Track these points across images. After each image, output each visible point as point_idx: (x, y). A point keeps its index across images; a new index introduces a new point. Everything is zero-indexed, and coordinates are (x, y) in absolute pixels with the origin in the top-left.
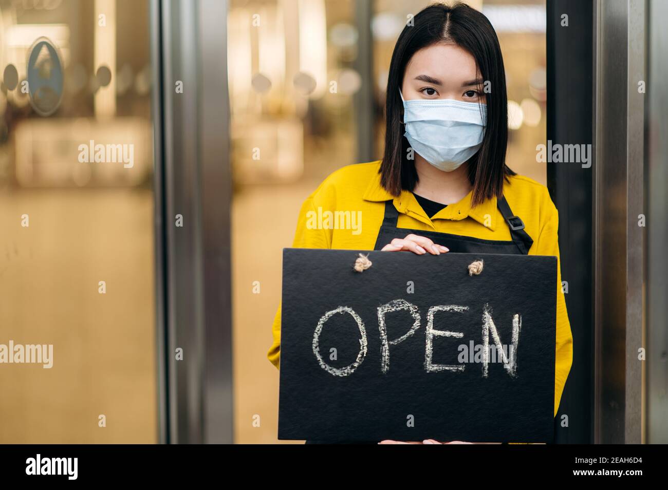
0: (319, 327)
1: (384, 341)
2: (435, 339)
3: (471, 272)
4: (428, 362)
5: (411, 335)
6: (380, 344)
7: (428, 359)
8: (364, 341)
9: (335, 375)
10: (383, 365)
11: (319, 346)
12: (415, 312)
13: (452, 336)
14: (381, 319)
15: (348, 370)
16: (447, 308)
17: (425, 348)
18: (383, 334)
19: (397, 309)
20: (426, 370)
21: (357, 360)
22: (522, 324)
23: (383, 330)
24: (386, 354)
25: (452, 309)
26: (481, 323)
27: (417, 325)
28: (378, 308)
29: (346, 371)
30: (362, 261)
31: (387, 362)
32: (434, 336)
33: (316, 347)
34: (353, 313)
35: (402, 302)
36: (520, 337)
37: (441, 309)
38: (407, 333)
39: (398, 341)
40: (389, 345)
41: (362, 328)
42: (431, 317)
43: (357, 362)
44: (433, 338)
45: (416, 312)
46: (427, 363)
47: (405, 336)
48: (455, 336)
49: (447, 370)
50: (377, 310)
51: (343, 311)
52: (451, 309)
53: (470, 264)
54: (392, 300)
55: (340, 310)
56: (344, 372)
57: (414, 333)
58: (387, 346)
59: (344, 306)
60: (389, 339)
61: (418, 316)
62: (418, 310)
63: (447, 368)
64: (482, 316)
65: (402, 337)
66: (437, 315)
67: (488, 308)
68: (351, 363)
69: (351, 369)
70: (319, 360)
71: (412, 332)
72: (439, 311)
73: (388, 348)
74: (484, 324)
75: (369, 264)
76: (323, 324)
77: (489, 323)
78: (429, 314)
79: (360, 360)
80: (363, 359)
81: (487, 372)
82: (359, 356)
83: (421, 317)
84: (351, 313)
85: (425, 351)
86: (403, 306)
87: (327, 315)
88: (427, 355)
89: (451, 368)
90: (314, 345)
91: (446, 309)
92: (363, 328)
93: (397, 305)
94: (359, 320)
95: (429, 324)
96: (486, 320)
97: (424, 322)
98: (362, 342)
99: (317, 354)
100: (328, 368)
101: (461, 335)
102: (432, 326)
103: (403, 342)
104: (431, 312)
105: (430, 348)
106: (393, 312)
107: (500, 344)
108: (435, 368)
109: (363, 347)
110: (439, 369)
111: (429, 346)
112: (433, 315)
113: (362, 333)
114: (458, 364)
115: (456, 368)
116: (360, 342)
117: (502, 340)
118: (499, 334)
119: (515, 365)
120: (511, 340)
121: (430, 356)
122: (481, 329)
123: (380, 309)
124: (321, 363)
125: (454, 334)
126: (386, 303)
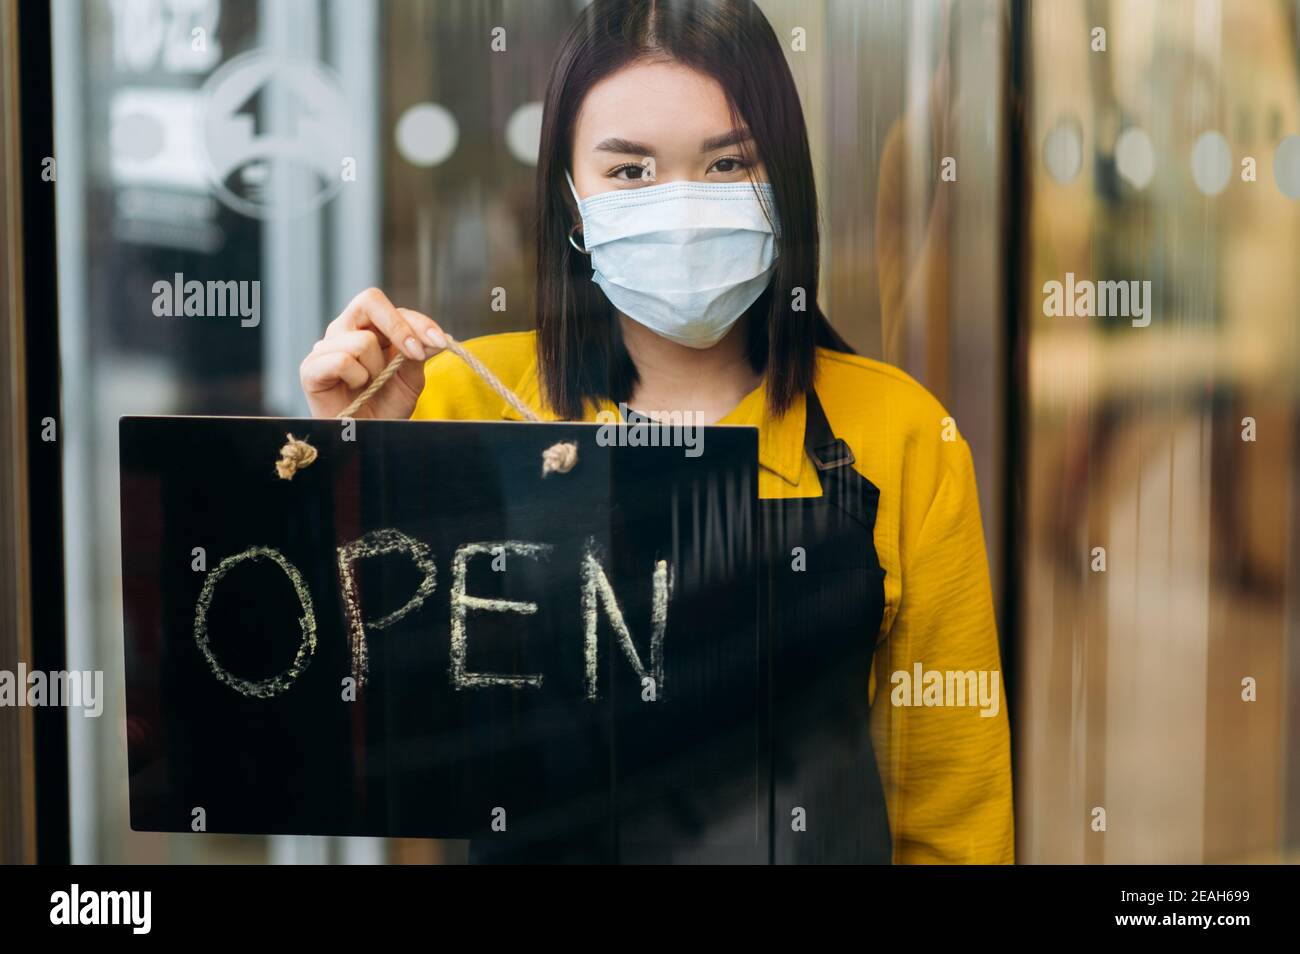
0: (206, 591)
1: (355, 621)
2: (473, 617)
3: (546, 469)
4: (457, 668)
5: (416, 608)
6: (346, 629)
7: (458, 662)
8: (309, 621)
9: (249, 694)
10: (354, 673)
11: (209, 632)
12: (424, 556)
13: (510, 611)
14: (346, 573)
15: (276, 685)
16: (499, 548)
17: (450, 637)
18: (351, 607)
19: (383, 550)
21: (296, 663)
22: (675, 582)
23: (351, 597)
24: (360, 650)
25: (511, 551)
26: (579, 581)
27: (428, 584)
28: (339, 549)
29: (272, 686)
30: (291, 453)
31: (364, 666)
32: (469, 609)
33: (202, 636)
34: (281, 561)
35: (393, 535)
36: (670, 611)
37: (483, 549)
38: (405, 604)
39: (387, 622)
40: (366, 629)
41: (302, 592)
42: (460, 568)
43: (296, 668)
44: (467, 614)
45: (427, 558)
46: (454, 670)
47: (402, 611)
48: (517, 609)
49: (501, 685)
50: (338, 554)
51: (259, 556)
52: (506, 551)
53: (547, 447)
54: (370, 530)
55: (251, 553)
56: (268, 690)
57: (421, 603)
58: (361, 633)
59: (260, 545)
60: (365, 618)
61: (430, 566)
62: (431, 553)
63: (501, 681)
64: (581, 566)
65: (395, 614)
66: (475, 563)
67: (593, 548)
68: (283, 669)
70: (211, 663)
71: (418, 600)
72: (479, 554)
73: (363, 637)
74: (586, 582)
75: (311, 453)
76: (214, 585)
78: (456, 562)
79: (302, 664)
80: (307, 661)
81: (595, 689)
82: (300, 654)
83: (438, 568)
84: (278, 561)
85: (449, 643)
86: (397, 544)
87: (222, 565)
88: (454, 653)
89: (512, 681)
90: (199, 631)
91: (495, 549)
92: (307, 593)
93: (382, 543)
94: (296, 577)
95: (457, 583)
96: (590, 573)
97: (445, 579)
98: (306, 623)
99: (205, 648)
100: (230, 680)
101: (533, 608)
102: (464, 589)
103: (399, 624)
104: (459, 557)
105: (460, 637)
106: (373, 557)
107: (625, 628)
108: (474, 679)
109: (309, 634)
110: (484, 683)
111: (458, 632)
112: (466, 563)
113: (303, 605)
114: (524, 672)
115: (523, 681)
116: (302, 624)
117: (627, 619)
118: (621, 606)
119: (660, 674)
120: (650, 619)
121: (462, 654)
122: (580, 594)
123: (342, 552)
124: (217, 669)
125: (516, 606)
126: (358, 537)
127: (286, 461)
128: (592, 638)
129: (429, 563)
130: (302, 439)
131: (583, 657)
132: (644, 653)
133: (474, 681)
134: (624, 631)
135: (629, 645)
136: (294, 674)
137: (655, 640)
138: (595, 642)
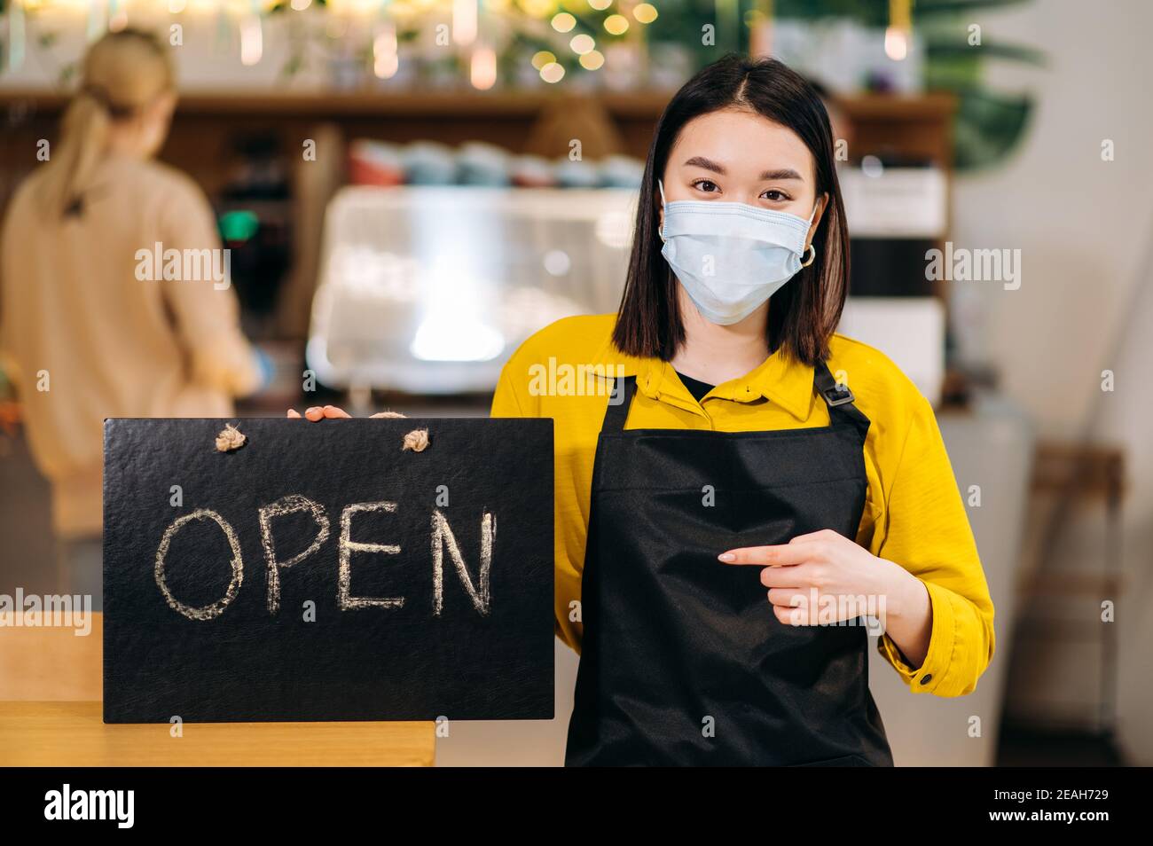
0: (164, 542)
1: (271, 562)
2: (355, 558)
3: (407, 448)
4: (343, 594)
5: (314, 551)
6: (264, 567)
7: (344, 590)
8: (238, 563)
9: (193, 618)
10: (270, 600)
11: (166, 572)
12: (320, 514)
13: (381, 552)
14: (265, 527)
15: (213, 610)
16: (373, 507)
17: (339, 571)
18: (268, 552)
19: (292, 510)
21: (227, 594)
22: (498, 528)
23: (268, 545)
24: (274, 583)
25: (382, 509)
26: (429, 529)
27: (323, 534)
28: (260, 510)
29: (210, 611)
30: (227, 436)
31: (277, 595)
32: (352, 552)
33: (160, 575)
34: (219, 519)
35: (299, 499)
36: (493, 550)
37: (362, 508)
38: (307, 549)
39: (294, 562)
40: (279, 568)
41: (234, 542)
42: (346, 522)
43: (227, 597)
44: (351, 555)
45: (322, 515)
46: (341, 596)
47: (304, 554)
48: (386, 550)
49: (375, 606)
50: (259, 513)
51: (202, 516)
52: (379, 509)
53: (408, 432)
54: (283, 496)
55: (197, 514)
56: (207, 614)
57: (318, 548)
58: (275, 570)
59: (204, 509)
60: (278, 559)
61: (325, 521)
62: (325, 512)
63: (374, 603)
64: (431, 518)
65: (299, 556)
66: (357, 518)
67: (439, 505)
68: (219, 598)
69: (218, 608)
70: (167, 596)
71: (316, 546)
72: (360, 511)
73: (277, 573)
74: (434, 530)
75: (241, 438)
76: (170, 538)
77: (442, 528)
78: (343, 517)
79: (233, 594)
80: (237, 592)
81: (441, 607)
82: (231, 587)
83: (330, 523)
84: (216, 520)
85: (339, 576)
86: (301, 505)
87: (176, 523)
88: (341, 583)
89: (382, 603)
90: (158, 572)
91: (371, 508)
92: (236, 542)
93: (291, 505)
94: (229, 530)
95: (344, 533)
96: (438, 523)
97: (336, 530)
98: (236, 564)
99: (162, 585)
100: (180, 607)
101: (397, 549)
102: (349, 536)
103: (302, 562)
104: (346, 514)
105: (346, 572)
106: (285, 515)
107: (462, 562)
108: (355, 602)
109: (237, 572)
110: (362, 605)
111: (344, 568)
112: (351, 518)
113: (234, 551)
114: (393, 596)
115: (390, 602)
116: (233, 565)
117: (464, 556)
118: (460, 547)
119: (487, 595)
120: (480, 556)
121: (347, 584)
122: (430, 539)
123: (262, 512)
124: (170, 600)
125: (386, 548)
126: (273, 501)
128: (439, 570)
130: (238, 429)
131: (432, 584)
132: (475, 580)
133: (355, 603)
134: (461, 564)
135: (465, 575)
136: (226, 601)
137: (484, 570)
138: (441, 573)
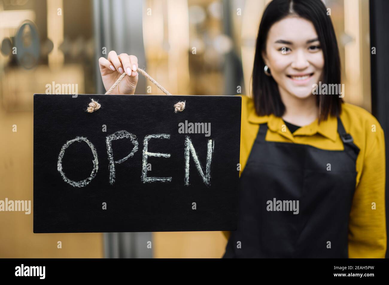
0: (62, 152)
1: (111, 161)
2: (150, 159)
3: (176, 110)
4: (144, 176)
5: (131, 156)
6: (108, 163)
7: (144, 174)
8: (96, 161)
9: (75, 186)
10: (110, 178)
11: (62, 166)
12: (134, 139)
13: (162, 157)
14: (108, 145)
16: (159, 136)
17: (142, 165)
18: (110, 156)
19: (121, 138)
20: (143, 181)
21: (91, 175)
22: (215, 146)
23: (110, 153)
24: (113, 170)
25: (162, 137)
26: (184, 146)
27: (135, 149)
28: (106, 137)
29: (83, 183)
30: (92, 105)
31: (114, 176)
32: (148, 156)
34: (87, 141)
35: (124, 132)
36: (213, 156)
37: (153, 137)
38: (128, 155)
39: (122, 161)
40: (115, 164)
41: (94, 152)
42: (146, 143)
43: (91, 177)
44: (148, 158)
47: (127, 157)
48: (164, 156)
50: (106, 139)
51: (80, 140)
52: (161, 137)
53: (176, 103)
54: (117, 131)
55: (77, 139)
56: (82, 184)
57: (133, 155)
58: (113, 165)
59: (80, 136)
60: (115, 160)
61: (136, 142)
62: (136, 138)
63: (158, 180)
64: (185, 142)
65: (124, 158)
66: (151, 141)
68: (87, 178)
69: (87, 182)
70: (63, 176)
71: (132, 154)
72: (152, 138)
73: (114, 166)
74: (186, 147)
75: (99, 106)
76: (65, 150)
77: (190, 146)
78: (145, 141)
79: (93, 176)
80: (95, 175)
81: (188, 181)
82: (93, 172)
83: (139, 143)
84: (86, 142)
85: (142, 168)
86: (125, 135)
87: (68, 143)
88: (143, 171)
89: (162, 180)
90: (59, 166)
91: (157, 136)
92: (95, 152)
93: (121, 135)
94: (92, 147)
95: (145, 148)
96: (188, 144)
97: (141, 147)
98: (95, 162)
99: (61, 171)
100: (69, 181)
101: (169, 155)
102: (147, 150)
103: (126, 161)
104: (146, 139)
105: (145, 166)
106: (118, 140)
107: (198, 161)
108: (150, 179)
109: (96, 166)
110: (152, 180)
111: (145, 164)
112: (148, 141)
113: (94, 156)
114: (167, 176)
115: (165, 179)
116: (94, 162)
117: (199, 159)
118: (197, 155)
119: (209, 176)
120: (206, 158)
121: (146, 171)
122: (184, 151)
123: (108, 138)
124: (65, 178)
125: (164, 155)
126: (113, 133)
127: (90, 108)
128: (188, 165)
129: (136, 141)
130: (96, 101)
131: (185, 171)
132: (204, 169)
133: (150, 180)
134: (198, 162)
135: (199, 167)
136: (90, 179)
137: (208, 165)
138: (189, 166)
